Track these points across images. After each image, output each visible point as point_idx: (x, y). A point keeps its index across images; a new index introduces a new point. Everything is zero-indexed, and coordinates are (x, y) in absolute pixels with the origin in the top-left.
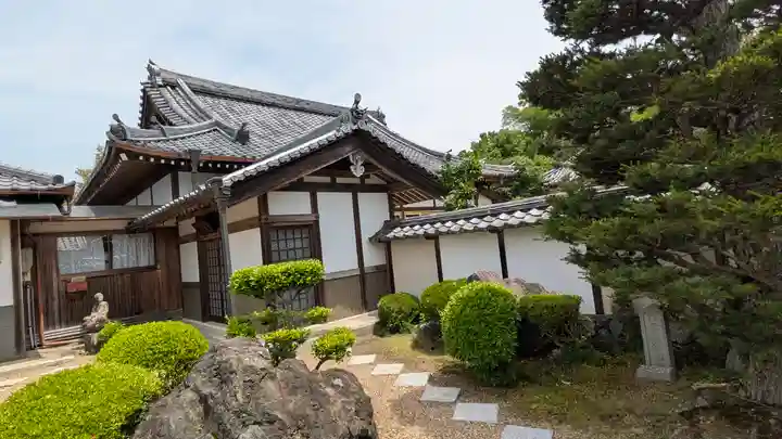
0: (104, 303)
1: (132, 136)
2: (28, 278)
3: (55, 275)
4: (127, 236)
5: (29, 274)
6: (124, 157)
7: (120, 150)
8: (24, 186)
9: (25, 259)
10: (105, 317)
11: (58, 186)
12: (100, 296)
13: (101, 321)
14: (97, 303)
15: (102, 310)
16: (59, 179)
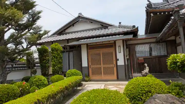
0: (147, 67)
1: (154, 6)
2: (128, 57)
3: (135, 57)
4: (156, 44)
5: (128, 56)
6: (152, 15)
7: (151, 13)
8: (125, 30)
9: (126, 52)
10: (148, 72)
11: (134, 29)
12: (146, 65)
13: (146, 73)
14: (145, 67)
15: (147, 70)
16: (134, 26)
